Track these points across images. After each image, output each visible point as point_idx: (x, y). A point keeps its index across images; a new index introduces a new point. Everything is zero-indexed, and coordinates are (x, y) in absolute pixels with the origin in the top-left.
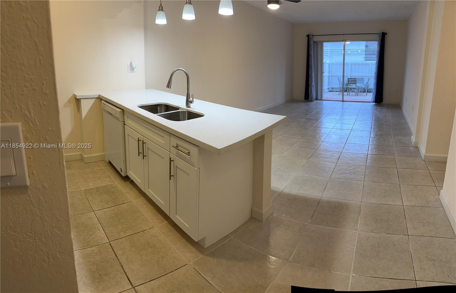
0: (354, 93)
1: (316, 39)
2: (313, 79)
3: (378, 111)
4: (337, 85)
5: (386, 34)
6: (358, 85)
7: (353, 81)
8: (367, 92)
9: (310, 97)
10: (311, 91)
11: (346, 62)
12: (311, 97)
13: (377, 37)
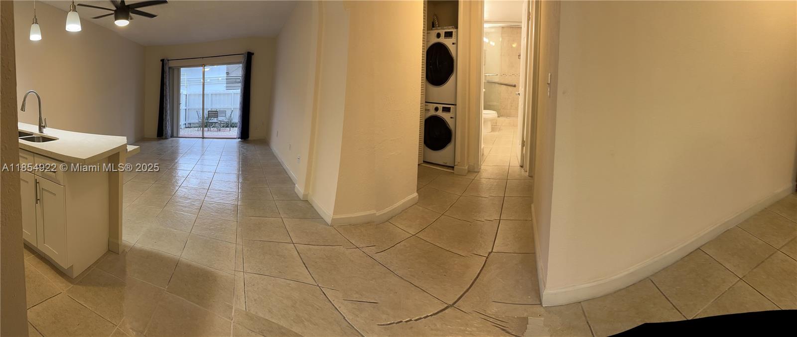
0: (215, 129)
1: (172, 64)
2: (169, 112)
3: (245, 149)
4: (195, 119)
5: (253, 54)
6: (220, 118)
7: (214, 114)
8: (230, 126)
9: (164, 133)
10: (166, 127)
11: (205, 92)
12: (166, 134)
13: (242, 59)
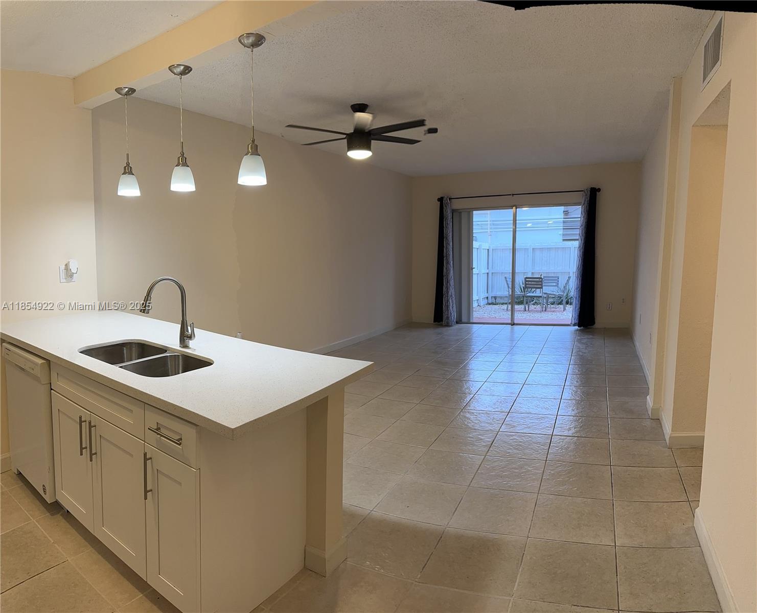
0: (538, 307)
1: (457, 205)
2: (452, 282)
5: (599, 190)
6: (546, 289)
7: (535, 282)
8: (564, 302)
9: (445, 317)
10: (448, 307)
11: (518, 245)
12: (448, 318)
13: (582, 198)
